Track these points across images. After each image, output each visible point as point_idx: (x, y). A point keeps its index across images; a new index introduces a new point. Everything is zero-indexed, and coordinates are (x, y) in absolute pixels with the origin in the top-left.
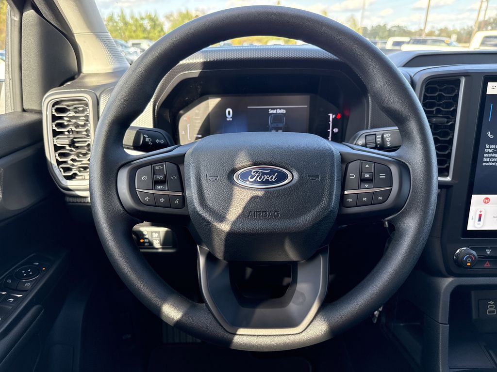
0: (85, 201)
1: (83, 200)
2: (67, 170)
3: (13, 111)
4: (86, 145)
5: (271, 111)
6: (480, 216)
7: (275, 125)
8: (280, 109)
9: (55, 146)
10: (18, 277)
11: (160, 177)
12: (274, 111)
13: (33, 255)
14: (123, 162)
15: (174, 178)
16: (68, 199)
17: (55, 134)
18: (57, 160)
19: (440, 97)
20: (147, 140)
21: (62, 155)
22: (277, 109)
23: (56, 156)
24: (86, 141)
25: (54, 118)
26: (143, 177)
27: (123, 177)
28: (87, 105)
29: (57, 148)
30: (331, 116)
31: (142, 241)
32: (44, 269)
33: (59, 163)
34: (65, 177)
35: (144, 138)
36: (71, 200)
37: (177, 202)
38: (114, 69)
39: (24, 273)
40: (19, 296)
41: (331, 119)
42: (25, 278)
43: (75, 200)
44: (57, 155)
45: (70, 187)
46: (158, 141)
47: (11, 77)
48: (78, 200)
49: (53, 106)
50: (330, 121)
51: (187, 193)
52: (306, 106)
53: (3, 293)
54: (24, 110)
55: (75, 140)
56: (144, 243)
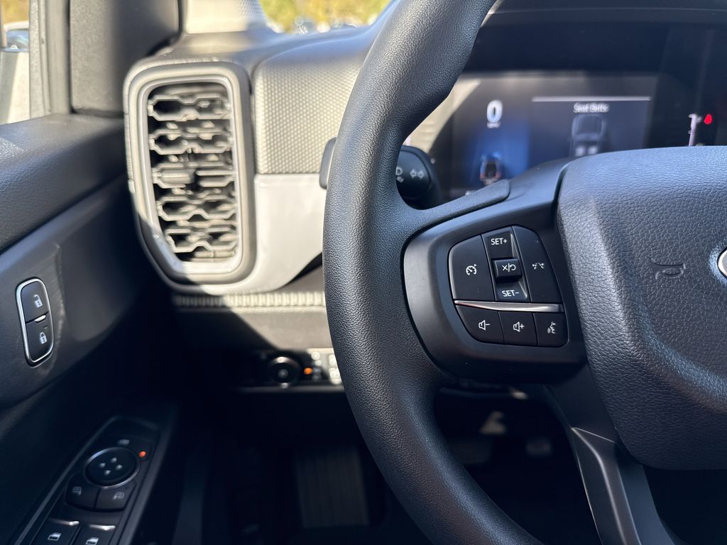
0: (216, 302)
1: (212, 302)
2: (179, 239)
3: (48, 113)
4: (223, 184)
5: (579, 109)
7: (583, 137)
8: (597, 103)
9: (156, 187)
10: (94, 478)
11: (510, 266)
12: (585, 109)
13: (112, 420)
15: (538, 266)
16: (180, 301)
17: (156, 159)
18: (160, 219)
21: (170, 207)
22: (590, 103)
23: (157, 210)
24: (222, 176)
25: (153, 125)
28: (224, 94)
29: (159, 192)
30: (695, 119)
31: (308, 371)
32: (143, 454)
33: (165, 225)
34: (179, 255)
36: (186, 301)
37: (551, 330)
38: (248, 25)
39: (106, 468)
40: (106, 528)
41: (693, 125)
42: (108, 482)
43: (195, 302)
44: (160, 208)
45: (192, 278)
46: (413, 173)
47: (43, 36)
49: (151, 96)
50: (690, 129)
52: (647, 99)
53: (71, 523)
54: (73, 111)
55: (201, 173)
56: (311, 375)
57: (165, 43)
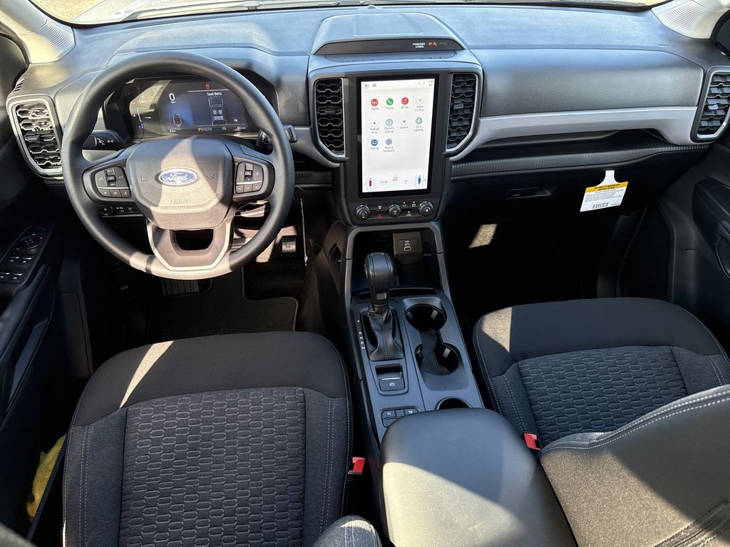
0: (61, 182)
1: (59, 182)
5: (209, 94)
6: (370, 182)
7: (215, 106)
8: (217, 92)
9: (26, 142)
11: (112, 178)
12: (212, 94)
13: (28, 228)
14: (85, 169)
15: (121, 177)
16: (47, 182)
18: (31, 153)
19: (328, 93)
20: (100, 142)
21: (34, 149)
22: (213, 92)
23: (29, 150)
25: (20, 120)
26: (100, 178)
27: (87, 178)
28: (45, 106)
29: (28, 144)
32: (41, 238)
33: (33, 155)
34: (40, 166)
35: (98, 140)
36: (49, 182)
37: (125, 193)
38: (60, 56)
39: (27, 243)
40: (29, 259)
42: (29, 246)
43: (53, 182)
45: (48, 174)
46: (109, 141)
48: (56, 182)
49: (17, 109)
51: (131, 187)
53: (17, 258)
55: (42, 136)
57: (24, 70)
